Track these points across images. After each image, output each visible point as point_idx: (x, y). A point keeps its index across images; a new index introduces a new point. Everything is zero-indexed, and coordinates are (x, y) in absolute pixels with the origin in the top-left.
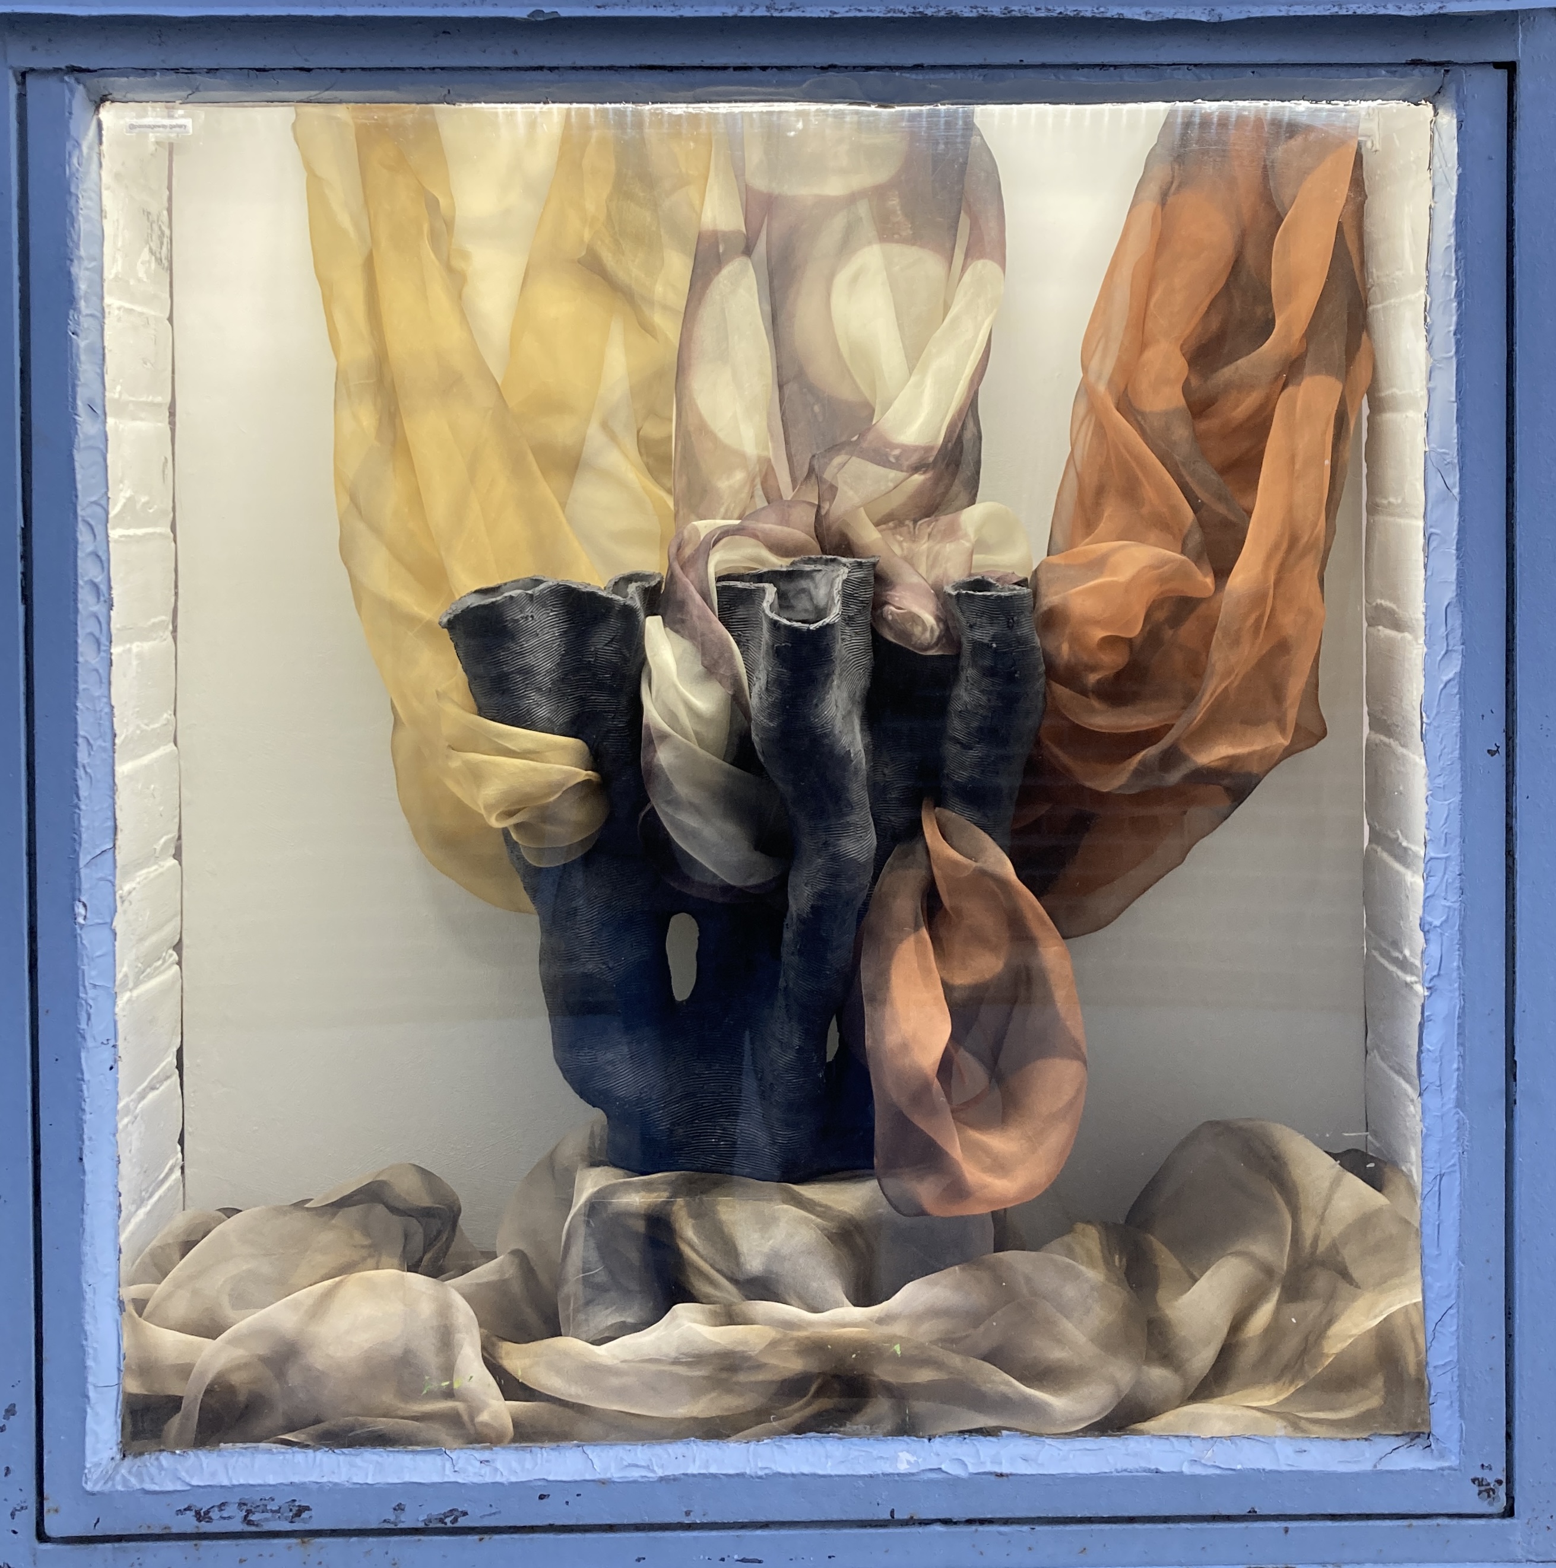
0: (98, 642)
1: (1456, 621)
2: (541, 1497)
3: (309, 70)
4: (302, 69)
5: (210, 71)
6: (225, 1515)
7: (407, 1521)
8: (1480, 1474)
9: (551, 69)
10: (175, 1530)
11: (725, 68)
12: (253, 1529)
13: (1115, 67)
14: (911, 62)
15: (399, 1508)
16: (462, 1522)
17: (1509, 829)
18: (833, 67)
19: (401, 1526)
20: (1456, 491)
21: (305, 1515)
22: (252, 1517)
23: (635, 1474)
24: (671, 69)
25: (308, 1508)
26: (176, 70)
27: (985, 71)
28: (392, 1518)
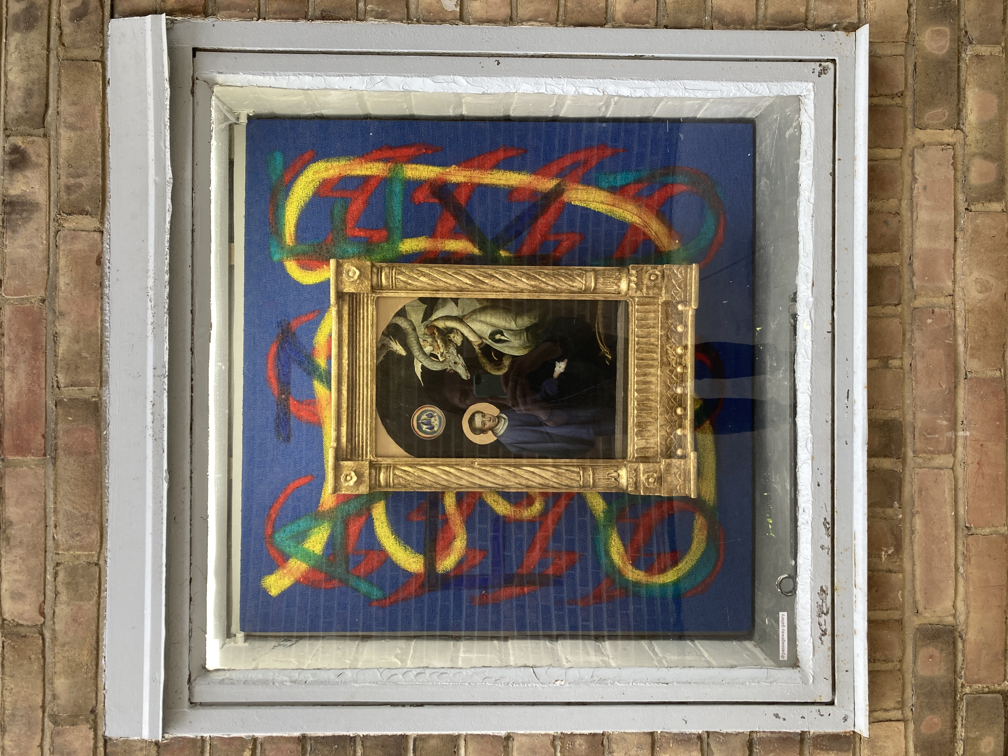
0: (442, 674)
1: (440, 78)
2: (819, 485)
3: (191, 579)
4: (190, 582)
5: (190, 622)
6: (823, 623)
7: (828, 543)
8: (817, 73)
9: (191, 473)
10: (830, 645)
11: (192, 397)
12: (830, 611)
13: (193, 225)
14: (190, 316)
15: (822, 547)
16: (829, 520)
17: (532, 56)
18: (192, 350)
19: (830, 547)
20: (383, 77)
21: (824, 588)
22: (825, 611)
23: (810, 445)
24: (192, 420)
25: (822, 587)
26: (190, 637)
27: (195, 283)
28: (827, 550)
